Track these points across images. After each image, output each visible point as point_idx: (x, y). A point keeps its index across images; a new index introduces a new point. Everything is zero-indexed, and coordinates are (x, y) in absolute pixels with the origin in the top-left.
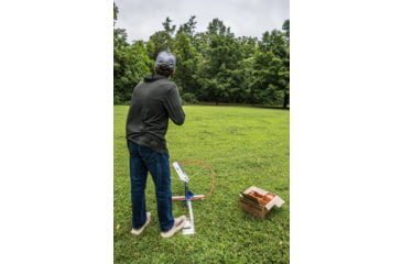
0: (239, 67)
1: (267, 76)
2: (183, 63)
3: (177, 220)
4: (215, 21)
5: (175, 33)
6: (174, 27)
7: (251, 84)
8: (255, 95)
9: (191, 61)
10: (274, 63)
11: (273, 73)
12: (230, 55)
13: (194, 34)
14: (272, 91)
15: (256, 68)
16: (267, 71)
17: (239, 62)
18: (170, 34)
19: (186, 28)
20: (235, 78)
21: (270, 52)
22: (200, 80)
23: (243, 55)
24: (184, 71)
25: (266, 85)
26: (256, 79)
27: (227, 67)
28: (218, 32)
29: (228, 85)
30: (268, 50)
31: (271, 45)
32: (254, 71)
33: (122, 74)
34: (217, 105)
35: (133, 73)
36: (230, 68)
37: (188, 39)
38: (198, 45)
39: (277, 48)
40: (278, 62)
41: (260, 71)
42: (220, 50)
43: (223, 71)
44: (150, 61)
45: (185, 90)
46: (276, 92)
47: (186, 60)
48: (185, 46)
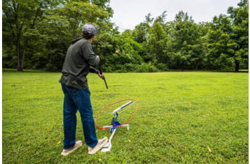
0: (197, 43)
1: (219, 47)
2: (157, 43)
3: (100, 141)
4: (181, 13)
5: (153, 22)
6: (153, 18)
7: (207, 54)
8: (211, 63)
9: (162, 41)
10: (223, 38)
11: (223, 45)
12: (190, 35)
13: (165, 23)
14: (224, 58)
15: (210, 42)
16: (218, 44)
17: (197, 40)
18: (149, 24)
19: (160, 19)
20: (194, 51)
21: (220, 30)
22: (168, 53)
23: (200, 33)
24: (157, 48)
25: (219, 54)
26: (210, 50)
27: (188, 43)
28: (183, 20)
29: (189, 56)
30: (218, 28)
31: (220, 25)
32: (209, 45)
33: (114, 52)
34: (182, 71)
35: (121, 51)
36: (190, 44)
37: (161, 26)
38: (168, 29)
39: (225, 27)
40: (226, 37)
41: (212, 45)
42: (182, 31)
43: (185, 46)
44: (133, 42)
45: (159, 62)
46: (227, 59)
47: (159, 40)
48: (158, 31)
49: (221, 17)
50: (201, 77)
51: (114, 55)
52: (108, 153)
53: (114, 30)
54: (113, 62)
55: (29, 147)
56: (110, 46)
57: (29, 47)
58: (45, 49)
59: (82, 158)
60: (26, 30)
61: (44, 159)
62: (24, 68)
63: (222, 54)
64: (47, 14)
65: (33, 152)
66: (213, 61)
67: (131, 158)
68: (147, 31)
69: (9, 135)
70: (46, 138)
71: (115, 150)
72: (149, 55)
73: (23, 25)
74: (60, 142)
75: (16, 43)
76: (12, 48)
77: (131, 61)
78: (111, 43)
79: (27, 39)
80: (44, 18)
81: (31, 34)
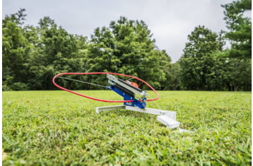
0: (74, 56)
1: (102, 63)
7: (88, 70)
9: (22, 49)
10: (105, 53)
11: (106, 61)
12: (66, 46)
13: (23, 26)
15: (90, 57)
16: (101, 59)
17: (74, 53)
22: (33, 67)
23: (78, 46)
26: (93, 66)
27: (63, 56)
28: (49, 28)
32: (90, 60)
36: (66, 57)
41: (94, 59)
42: (55, 39)
43: (59, 59)
45: (15, 80)
47: (15, 48)
48: (14, 34)
49: (104, 30)
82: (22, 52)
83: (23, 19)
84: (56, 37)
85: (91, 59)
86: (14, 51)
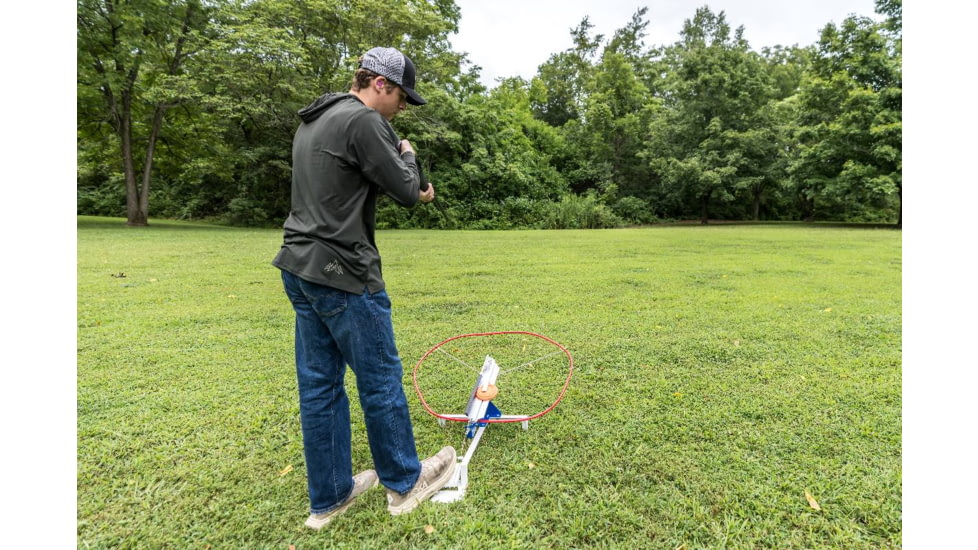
0: (760, 122)
1: (839, 139)
2: (614, 124)
4: (703, 15)
5: (600, 50)
6: (599, 38)
7: (797, 164)
8: (810, 194)
9: (632, 117)
10: (856, 103)
11: (854, 130)
12: (734, 95)
13: (644, 50)
14: (857, 179)
15: (809, 121)
17: (760, 112)
18: (587, 56)
19: (627, 38)
20: (749, 154)
21: (845, 74)
22: (655, 161)
23: (770, 88)
24: (617, 144)
25: (838, 161)
26: (806, 150)
27: (727, 124)
28: (708, 41)
29: (729, 170)
30: (837, 69)
31: (847, 56)
32: (801, 130)
33: (466, 156)
34: (705, 223)
35: (491, 154)
36: (733, 127)
37: (630, 66)
38: (653, 76)
39: (864, 62)
40: (867, 101)
41: (813, 129)
42: (705, 82)
43: (715, 135)
44: (533, 123)
45: (623, 191)
46: (869, 182)
47: (622, 115)
48: (619, 82)
49: (850, 27)
50: (773, 246)
51: (467, 167)
52: (455, 507)
53: (464, 81)
54: (465, 193)
55: (184, 486)
56: (454, 135)
57: (165, 141)
58: (221, 148)
59: (367, 522)
60: (151, 80)
61: (238, 526)
62: (152, 214)
63: (850, 164)
64: (225, 22)
65: (198, 501)
66: (816, 188)
67: (538, 525)
68: (579, 82)
69: (113, 445)
70: (242, 456)
71: (481, 496)
72: (587, 169)
73: (139, 60)
74: (288, 468)
75: (120, 125)
76: (106, 145)
77: (526, 188)
78: (454, 127)
79: (158, 112)
80: (215, 36)
81: (173, 94)
82: (634, 124)
83: (641, 35)
84: (708, 76)
85: (805, 129)
86: (620, 121)
